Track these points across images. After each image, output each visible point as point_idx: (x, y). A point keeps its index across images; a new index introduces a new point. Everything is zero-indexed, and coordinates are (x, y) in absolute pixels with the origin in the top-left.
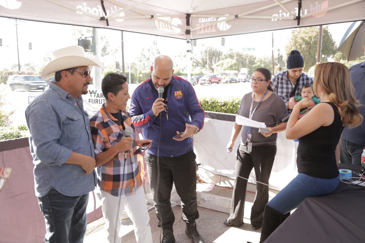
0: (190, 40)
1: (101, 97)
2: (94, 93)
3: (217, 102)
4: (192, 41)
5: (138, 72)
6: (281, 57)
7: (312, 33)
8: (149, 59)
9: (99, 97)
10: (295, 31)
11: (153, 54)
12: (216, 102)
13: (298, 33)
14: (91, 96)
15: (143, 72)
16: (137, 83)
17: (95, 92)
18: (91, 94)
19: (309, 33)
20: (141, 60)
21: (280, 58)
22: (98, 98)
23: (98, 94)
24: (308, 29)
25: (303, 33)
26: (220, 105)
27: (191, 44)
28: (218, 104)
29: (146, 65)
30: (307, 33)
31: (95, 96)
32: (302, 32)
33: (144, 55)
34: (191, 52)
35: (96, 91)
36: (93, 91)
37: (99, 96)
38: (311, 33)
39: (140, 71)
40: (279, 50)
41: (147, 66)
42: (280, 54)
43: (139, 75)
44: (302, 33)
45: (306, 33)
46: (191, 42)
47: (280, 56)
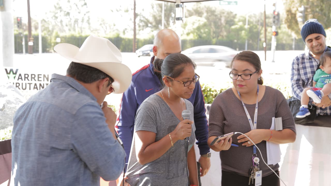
0: (181, 2)
1: (25, 80)
2: (14, 74)
3: (210, 90)
4: (183, 4)
5: (54, 34)
6: (278, 15)
8: (68, 14)
9: (22, 80)
11: (77, 5)
12: (208, 89)
14: (9, 77)
15: (62, 35)
16: (51, 52)
17: (14, 72)
18: (9, 75)
20: (57, 15)
21: (277, 18)
22: (20, 81)
23: (20, 75)
26: (214, 95)
27: (181, 8)
28: (212, 93)
29: (64, 24)
31: (15, 77)
33: (60, 8)
34: (182, 20)
35: (17, 70)
36: (11, 70)
37: (21, 78)
39: (57, 33)
40: (274, 5)
41: (67, 26)
42: (277, 11)
43: (55, 39)
46: (182, 6)
47: (276, 13)
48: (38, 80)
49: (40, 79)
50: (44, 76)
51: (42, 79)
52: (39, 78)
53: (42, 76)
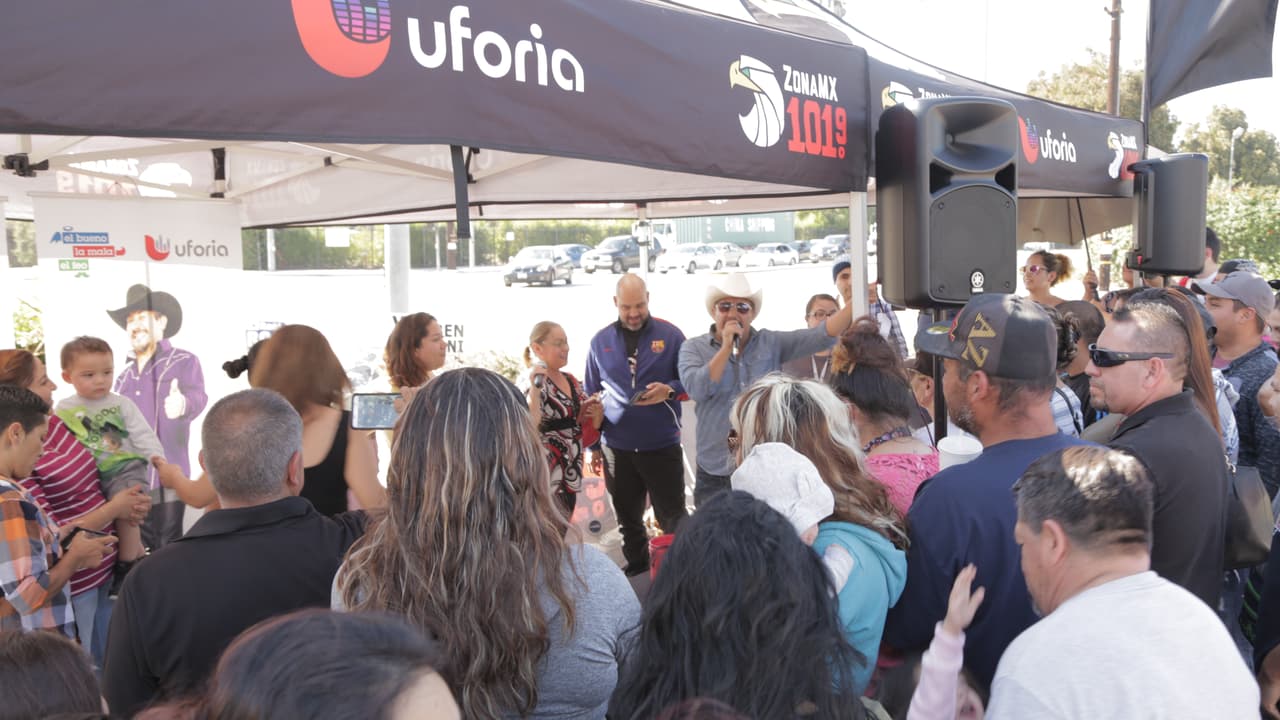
7: (1095, 94)
10: (1038, 87)
13: (1049, 91)
19: (1084, 94)
24: (1082, 80)
25: (1066, 93)
30: (1079, 93)
32: (1062, 89)
38: (1091, 92)
44: (1062, 92)
45: (1075, 93)
48: (447, 335)
49: (449, 333)
50: (456, 327)
51: (452, 333)
52: (447, 330)
53: (453, 328)
